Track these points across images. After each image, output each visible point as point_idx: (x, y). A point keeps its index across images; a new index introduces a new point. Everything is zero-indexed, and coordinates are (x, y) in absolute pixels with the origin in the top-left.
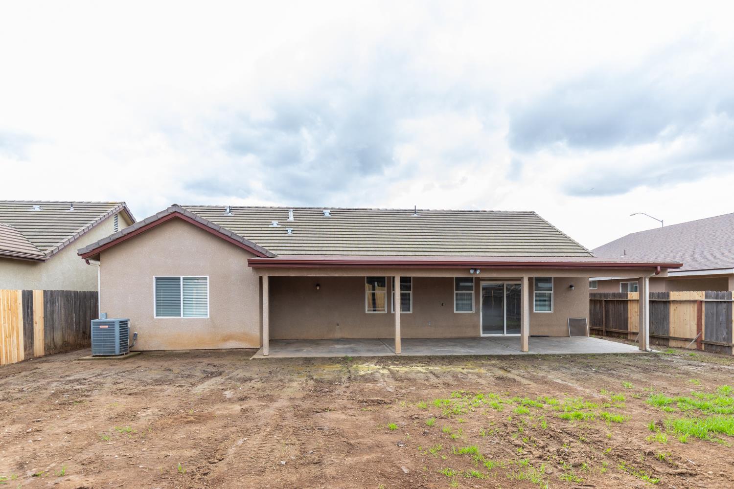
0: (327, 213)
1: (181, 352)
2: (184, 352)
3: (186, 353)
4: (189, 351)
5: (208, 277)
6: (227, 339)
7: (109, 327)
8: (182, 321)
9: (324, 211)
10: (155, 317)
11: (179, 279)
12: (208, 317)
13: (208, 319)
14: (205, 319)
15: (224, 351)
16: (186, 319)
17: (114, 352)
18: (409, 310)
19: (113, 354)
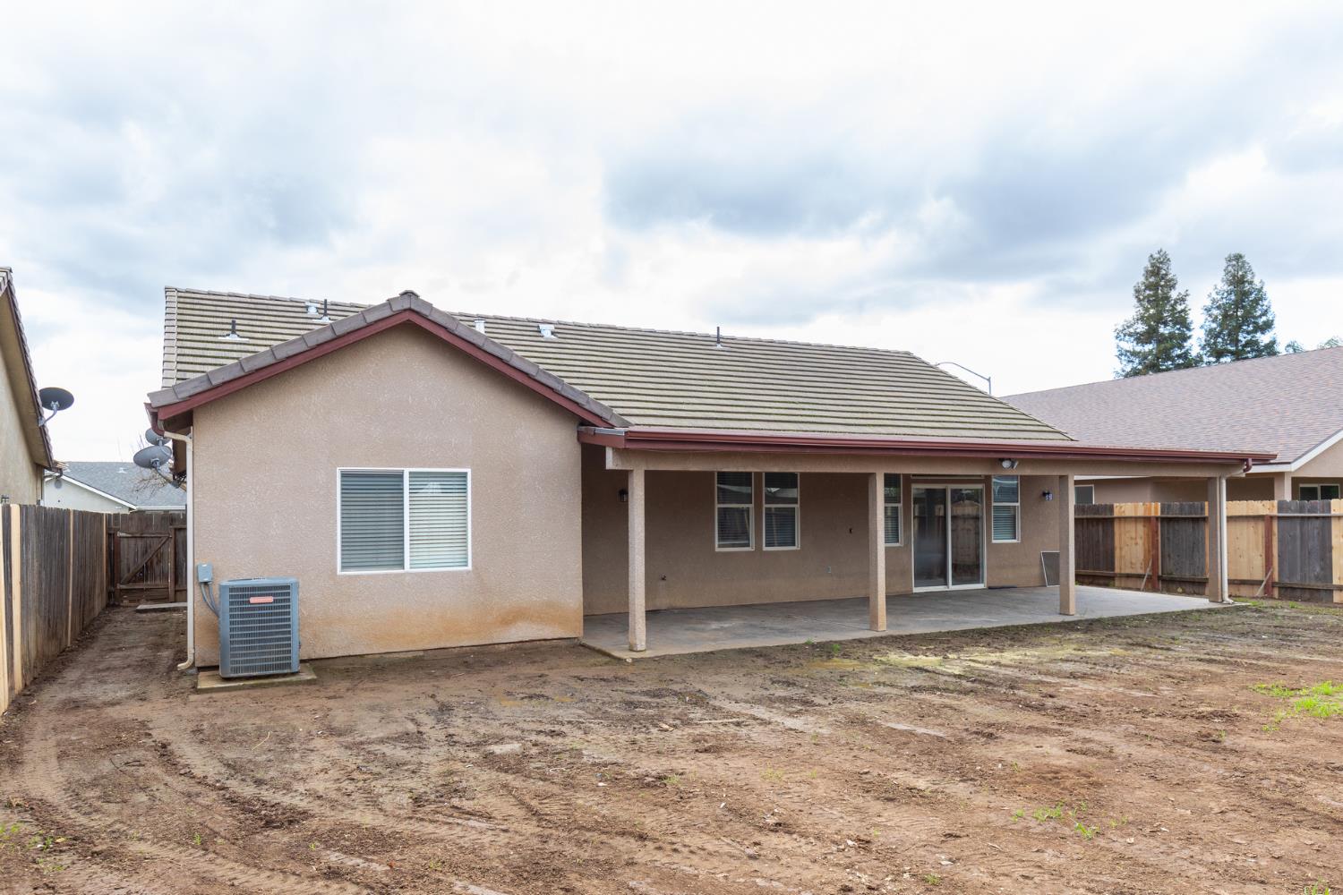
0: (547, 331)
1: (402, 656)
2: (410, 655)
3: (416, 659)
4: (421, 654)
5: (469, 471)
6: (509, 619)
7: (275, 601)
8: (407, 578)
9: (542, 326)
10: (339, 572)
11: (400, 476)
12: (470, 567)
13: (468, 572)
14: (461, 572)
15: (503, 647)
16: (416, 574)
17: (289, 665)
18: (794, 544)
19: (286, 671)
